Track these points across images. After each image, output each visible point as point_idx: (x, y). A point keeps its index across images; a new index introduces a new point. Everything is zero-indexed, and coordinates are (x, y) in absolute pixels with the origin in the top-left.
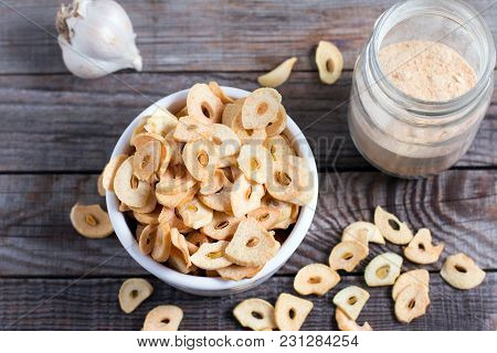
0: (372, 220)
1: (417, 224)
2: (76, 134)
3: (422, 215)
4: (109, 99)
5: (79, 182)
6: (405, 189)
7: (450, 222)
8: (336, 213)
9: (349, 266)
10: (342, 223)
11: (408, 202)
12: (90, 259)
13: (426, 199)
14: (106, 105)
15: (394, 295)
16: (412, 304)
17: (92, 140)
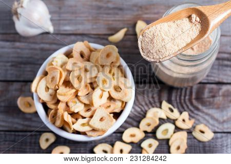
0: (160, 107)
1: (182, 109)
2: (21, 63)
3: (184, 105)
4: (37, 46)
5: (22, 86)
6: (177, 93)
7: (198, 109)
8: (143, 104)
9: (149, 129)
10: (146, 108)
11: (178, 99)
12: (26, 123)
13: (187, 97)
14: (35, 49)
15: (170, 143)
16: (178, 148)
17: (28, 66)
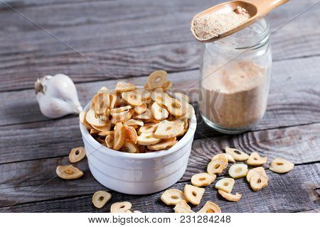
0: (224, 152)
1: (249, 152)
2: (51, 143)
3: (251, 149)
4: (67, 128)
5: (58, 160)
6: (238, 140)
7: (268, 150)
8: (204, 154)
9: (220, 171)
10: (209, 157)
11: (241, 145)
13: (251, 143)
14: (65, 131)
15: (248, 180)
16: (259, 181)
17: (62, 144)
